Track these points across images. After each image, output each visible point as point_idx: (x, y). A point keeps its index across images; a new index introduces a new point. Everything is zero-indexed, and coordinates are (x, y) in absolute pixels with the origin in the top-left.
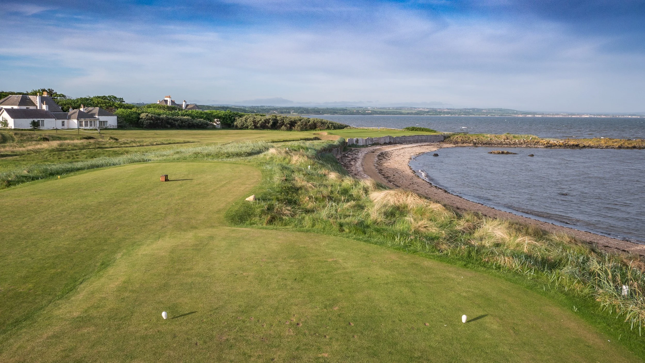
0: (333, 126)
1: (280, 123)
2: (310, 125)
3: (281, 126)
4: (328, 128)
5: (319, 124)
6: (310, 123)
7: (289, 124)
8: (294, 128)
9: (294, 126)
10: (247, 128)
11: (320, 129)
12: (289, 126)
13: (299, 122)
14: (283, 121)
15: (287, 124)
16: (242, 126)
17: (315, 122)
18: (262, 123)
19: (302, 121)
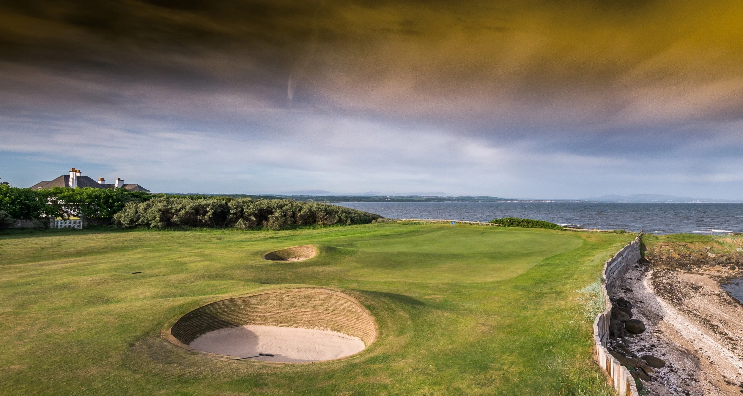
0: (350, 217)
1: (234, 214)
2: (301, 216)
3: (237, 219)
4: (340, 222)
5: (321, 214)
6: (302, 213)
7: (255, 215)
8: (265, 223)
9: (267, 219)
10: (146, 225)
11: (324, 224)
12: (253, 218)
13: (278, 211)
14: (243, 210)
15: (250, 215)
16: (132, 221)
17: (313, 209)
18: (186, 214)
19: (284, 209)
